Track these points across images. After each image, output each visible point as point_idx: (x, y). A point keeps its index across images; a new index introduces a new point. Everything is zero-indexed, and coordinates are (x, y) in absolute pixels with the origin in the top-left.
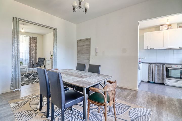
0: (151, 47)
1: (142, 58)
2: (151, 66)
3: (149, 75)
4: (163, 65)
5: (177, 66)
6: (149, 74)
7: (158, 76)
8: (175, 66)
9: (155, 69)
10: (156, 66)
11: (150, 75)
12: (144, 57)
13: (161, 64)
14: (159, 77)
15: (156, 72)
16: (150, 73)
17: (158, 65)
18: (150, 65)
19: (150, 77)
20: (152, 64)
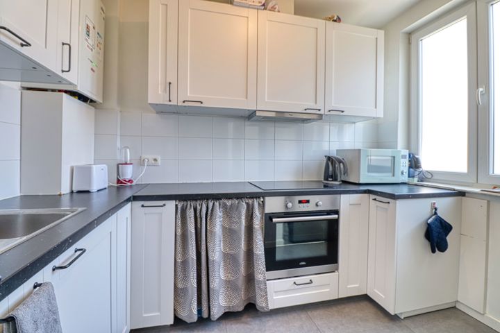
0: (187, 93)
1: (141, 162)
2: (190, 214)
3: (180, 275)
4: (250, 201)
5: (308, 202)
6: (180, 267)
7: (225, 269)
8: (300, 202)
9: (213, 233)
10: (219, 213)
11: (186, 277)
12: (151, 157)
13: (239, 196)
14: (232, 278)
15: (217, 251)
16: (185, 263)
17: (229, 203)
18: (184, 211)
19: (185, 290)
20: (193, 203)
